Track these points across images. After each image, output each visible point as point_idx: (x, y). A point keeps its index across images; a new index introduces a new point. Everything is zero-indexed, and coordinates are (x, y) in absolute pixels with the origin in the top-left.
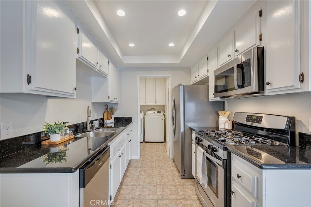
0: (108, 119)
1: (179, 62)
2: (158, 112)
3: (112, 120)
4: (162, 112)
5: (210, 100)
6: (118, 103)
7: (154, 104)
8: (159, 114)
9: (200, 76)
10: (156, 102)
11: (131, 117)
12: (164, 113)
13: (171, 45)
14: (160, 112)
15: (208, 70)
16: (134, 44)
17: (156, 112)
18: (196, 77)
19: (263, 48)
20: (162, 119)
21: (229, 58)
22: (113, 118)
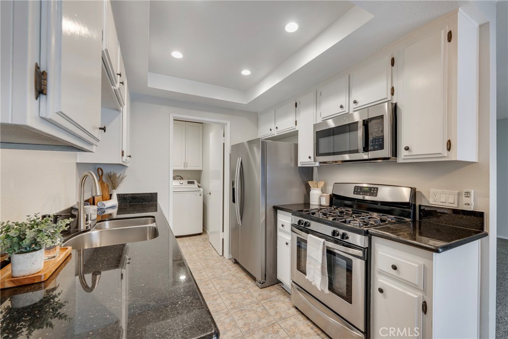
0: (104, 199)
1: (246, 103)
2: (189, 183)
3: (114, 202)
4: (196, 182)
5: (299, 165)
6: (128, 165)
7: (182, 168)
8: (191, 186)
9: (279, 129)
10: (185, 164)
11: (156, 194)
12: (199, 185)
13: (246, 72)
14: (192, 183)
15: (296, 122)
16: (183, 54)
17: (185, 182)
18: (271, 130)
19: (396, 104)
20: (200, 195)
21: (340, 110)
22: (115, 197)
